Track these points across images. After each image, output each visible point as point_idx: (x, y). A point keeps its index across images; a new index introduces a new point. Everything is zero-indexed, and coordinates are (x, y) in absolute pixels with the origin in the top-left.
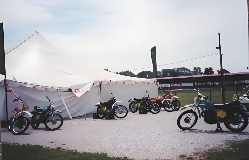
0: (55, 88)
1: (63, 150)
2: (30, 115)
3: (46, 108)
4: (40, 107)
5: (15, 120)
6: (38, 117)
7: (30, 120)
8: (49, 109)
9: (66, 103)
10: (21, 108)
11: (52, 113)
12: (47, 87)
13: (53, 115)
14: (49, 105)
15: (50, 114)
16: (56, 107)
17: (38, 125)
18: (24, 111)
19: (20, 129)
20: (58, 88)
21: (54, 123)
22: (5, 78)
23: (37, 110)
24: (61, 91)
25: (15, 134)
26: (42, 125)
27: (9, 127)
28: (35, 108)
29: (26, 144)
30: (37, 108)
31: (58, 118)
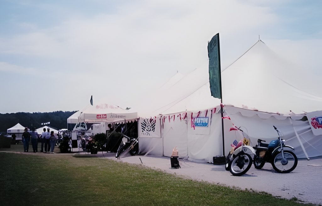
0: (284, 115)
1: (300, 202)
2: (254, 151)
3: (274, 142)
4: (265, 141)
5: (234, 156)
6: (262, 154)
7: (253, 157)
8: (278, 143)
9: (300, 136)
10: (241, 141)
11: (282, 150)
12: (273, 114)
13: (282, 151)
14: (278, 139)
15: (279, 150)
16: (286, 141)
17: (262, 165)
18: (245, 146)
19: (241, 169)
20: (290, 116)
21: (285, 163)
22: (222, 103)
23: (262, 145)
24: (293, 120)
25: (234, 175)
26: (268, 165)
27: (227, 165)
28: (258, 142)
29: (249, 189)
30: (262, 142)
31: (291, 157)
